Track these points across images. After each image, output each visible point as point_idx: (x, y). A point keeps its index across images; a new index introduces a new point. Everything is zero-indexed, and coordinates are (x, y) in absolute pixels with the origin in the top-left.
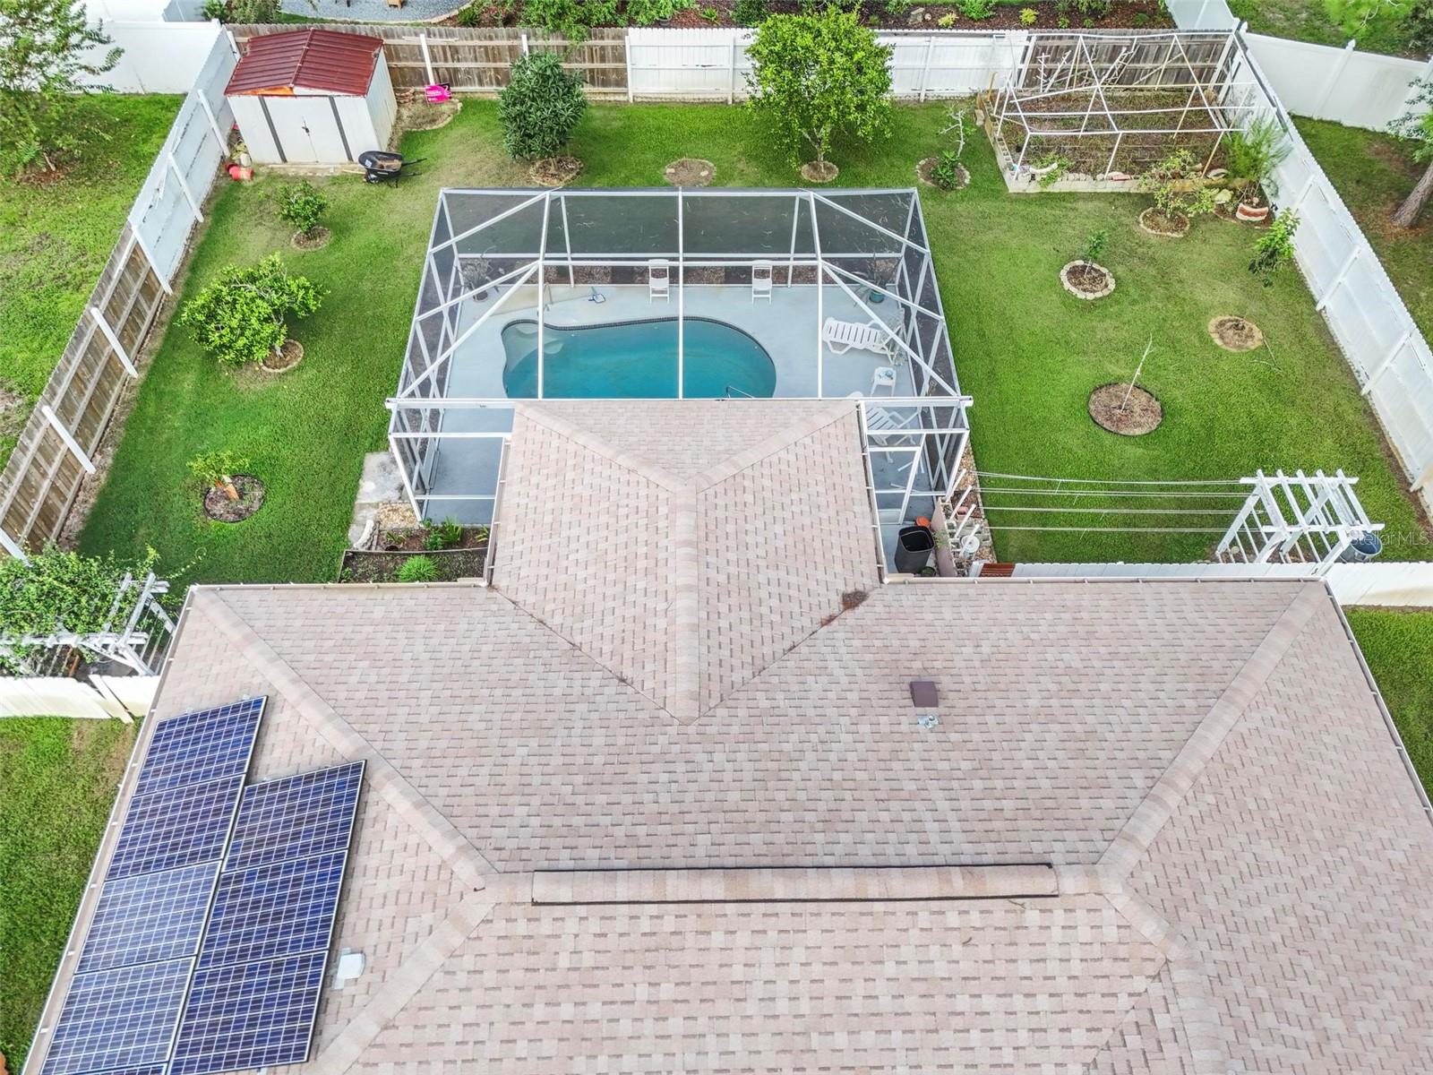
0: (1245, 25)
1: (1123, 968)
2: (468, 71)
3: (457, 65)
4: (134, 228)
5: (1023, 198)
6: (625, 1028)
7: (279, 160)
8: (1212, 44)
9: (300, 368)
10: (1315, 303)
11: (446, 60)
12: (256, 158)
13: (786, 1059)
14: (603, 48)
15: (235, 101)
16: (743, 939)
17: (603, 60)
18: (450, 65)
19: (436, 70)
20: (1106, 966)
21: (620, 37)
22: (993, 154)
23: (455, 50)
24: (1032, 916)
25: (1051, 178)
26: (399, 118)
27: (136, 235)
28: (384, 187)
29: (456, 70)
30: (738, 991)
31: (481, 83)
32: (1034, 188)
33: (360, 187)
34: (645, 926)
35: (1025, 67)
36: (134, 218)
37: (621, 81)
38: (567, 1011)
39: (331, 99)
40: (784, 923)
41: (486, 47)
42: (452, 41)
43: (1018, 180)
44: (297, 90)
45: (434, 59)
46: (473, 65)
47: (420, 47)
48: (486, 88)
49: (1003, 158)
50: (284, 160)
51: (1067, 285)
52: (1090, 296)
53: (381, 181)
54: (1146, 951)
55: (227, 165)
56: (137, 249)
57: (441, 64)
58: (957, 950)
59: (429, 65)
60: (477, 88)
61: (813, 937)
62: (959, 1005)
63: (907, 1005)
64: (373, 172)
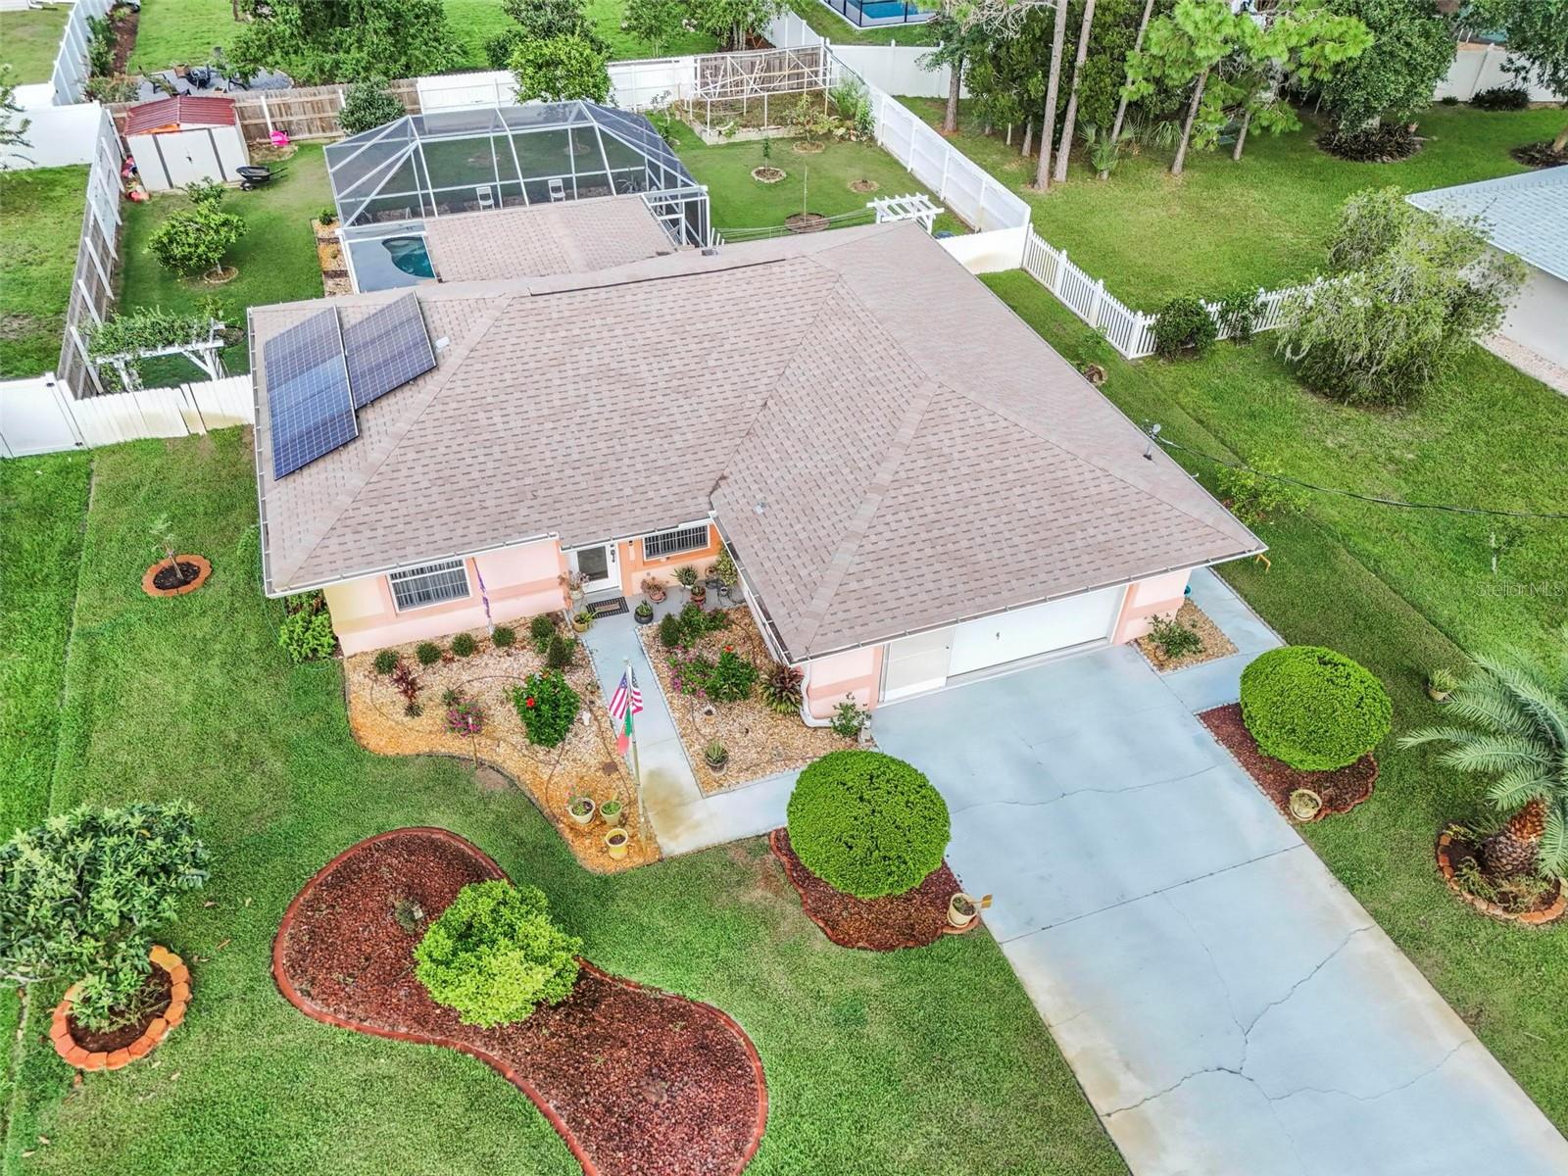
0: (828, 40)
1: (821, 281)
2: (298, 124)
3: (291, 118)
4: (93, 203)
5: (719, 147)
6: (594, 336)
7: (167, 185)
8: (812, 55)
10: (906, 169)
11: (281, 115)
12: (149, 187)
13: (676, 337)
14: (400, 94)
15: (130, 139)
18: (285, 119)
19: (274, 124)
20: (814, 282)
21: (412, 85)
22: (691, 131)
23: (288, 107)
25: (731, 133)
26: (251, 158)
27: (95, 208)
28: (258, 191)
29: (290, 123)
30: (645, 316)
31: (310, 132)
32: (723, 141)
33: (241, 193)
34: (592, 297)
35: (698, 81)
36: (91, 196)
38: (564, 334)
39: (209, 130)
40: (658, 288)
41: (311, 102)
42: (288, 99)
43: (710, 137)
44: (183, 126)
45: (272, 116)
46: (303, 117)
47: (261, 107)
48: (314, 135)
49: (697, 128)
50: (172, 186)
51: (757, 178)
52: (773, 181)
53: (255, 188)
54: (831, 273)
55: (124, 194)
56: (96, 222)
57: (278, 119)
60: (307, 135)
62: (751, 305)
63: (727, 309)
64: (249, 179)
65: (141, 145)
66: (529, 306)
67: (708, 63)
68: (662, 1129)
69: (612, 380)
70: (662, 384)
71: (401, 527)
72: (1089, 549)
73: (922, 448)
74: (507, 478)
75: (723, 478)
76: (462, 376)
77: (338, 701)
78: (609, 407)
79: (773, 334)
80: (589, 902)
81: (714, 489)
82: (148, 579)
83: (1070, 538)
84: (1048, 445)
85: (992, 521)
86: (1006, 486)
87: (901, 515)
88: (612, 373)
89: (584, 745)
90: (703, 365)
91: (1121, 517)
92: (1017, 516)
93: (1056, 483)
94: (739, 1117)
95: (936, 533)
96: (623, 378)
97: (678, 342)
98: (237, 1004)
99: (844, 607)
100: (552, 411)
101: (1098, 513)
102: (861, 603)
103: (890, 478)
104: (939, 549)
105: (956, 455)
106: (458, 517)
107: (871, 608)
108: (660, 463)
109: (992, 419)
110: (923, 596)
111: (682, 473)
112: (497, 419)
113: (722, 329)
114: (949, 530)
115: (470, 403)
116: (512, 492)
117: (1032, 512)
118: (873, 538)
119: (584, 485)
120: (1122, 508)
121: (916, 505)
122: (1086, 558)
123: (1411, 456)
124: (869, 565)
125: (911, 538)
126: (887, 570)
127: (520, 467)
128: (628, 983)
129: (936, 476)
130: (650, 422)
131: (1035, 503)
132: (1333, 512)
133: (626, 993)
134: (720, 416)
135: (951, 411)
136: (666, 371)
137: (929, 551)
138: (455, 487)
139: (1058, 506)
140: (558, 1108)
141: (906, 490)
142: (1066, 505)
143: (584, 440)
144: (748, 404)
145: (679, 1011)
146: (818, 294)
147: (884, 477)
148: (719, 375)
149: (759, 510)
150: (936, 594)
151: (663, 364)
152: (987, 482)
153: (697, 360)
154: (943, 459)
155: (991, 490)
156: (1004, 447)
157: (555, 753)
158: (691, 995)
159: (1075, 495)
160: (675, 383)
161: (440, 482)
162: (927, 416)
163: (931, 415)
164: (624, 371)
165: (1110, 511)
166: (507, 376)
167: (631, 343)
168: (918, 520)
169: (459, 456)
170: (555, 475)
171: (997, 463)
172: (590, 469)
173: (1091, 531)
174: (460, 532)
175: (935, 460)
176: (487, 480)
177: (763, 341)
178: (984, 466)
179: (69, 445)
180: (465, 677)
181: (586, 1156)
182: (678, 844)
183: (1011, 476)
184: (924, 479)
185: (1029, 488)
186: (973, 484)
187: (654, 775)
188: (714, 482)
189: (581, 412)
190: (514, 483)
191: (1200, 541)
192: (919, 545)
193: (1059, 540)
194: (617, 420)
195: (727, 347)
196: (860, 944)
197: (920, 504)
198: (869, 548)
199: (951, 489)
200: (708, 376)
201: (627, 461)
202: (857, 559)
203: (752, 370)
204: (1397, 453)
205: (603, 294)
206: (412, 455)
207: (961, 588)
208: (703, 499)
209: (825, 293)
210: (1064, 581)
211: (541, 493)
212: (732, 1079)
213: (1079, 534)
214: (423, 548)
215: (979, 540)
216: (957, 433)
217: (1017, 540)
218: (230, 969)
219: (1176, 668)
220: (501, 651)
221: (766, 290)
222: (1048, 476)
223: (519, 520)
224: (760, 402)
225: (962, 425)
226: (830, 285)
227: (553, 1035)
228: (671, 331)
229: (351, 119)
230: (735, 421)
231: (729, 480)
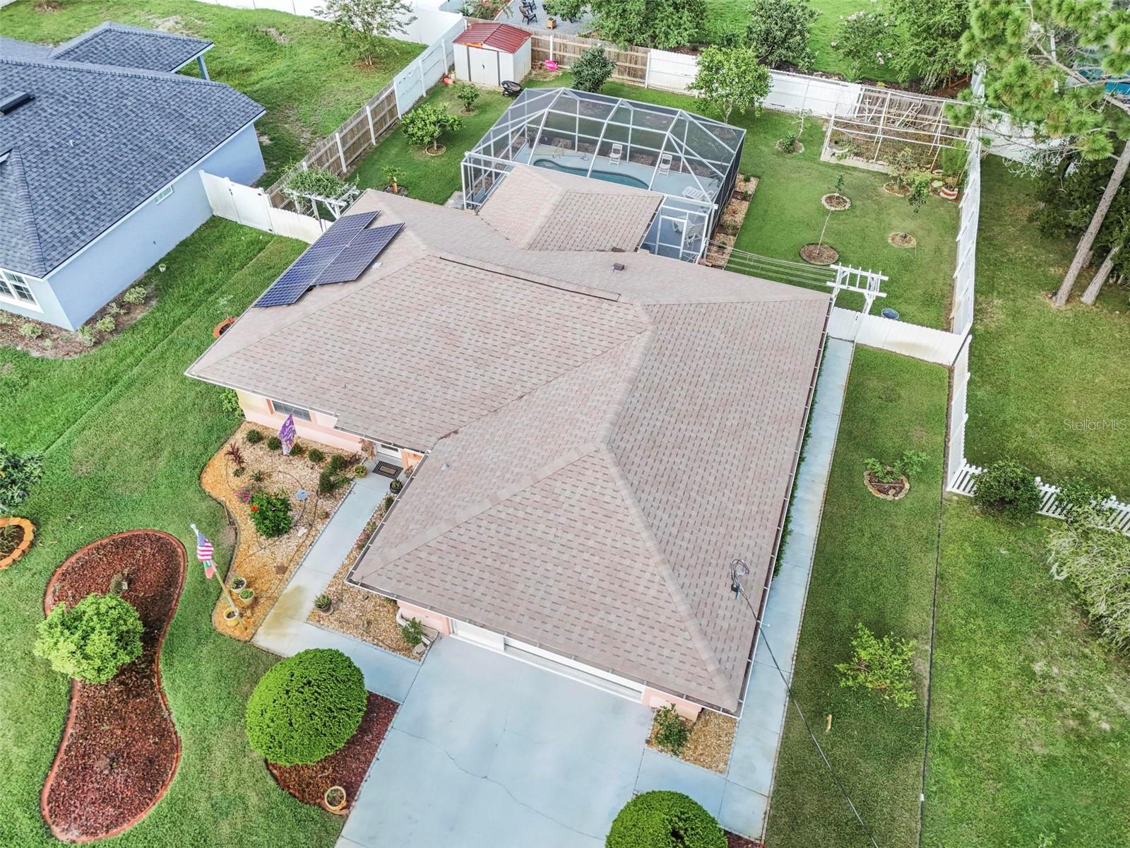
1: (630, 328)
2: (569, 58)
3: (565, 54)
4: (396, 83)
5: (827, 165)
6: (456, 300)
7: (468, 79)
9: (442, 156)
10: (956, 238)
11: (560, 51)
12: (458, 76)
13: (504, 324)
14: (637, 57)
15: (456, 46)
16: (504, 287)
17: (636, 64)
18: (561, 53)
19: (554, 55)
20: (624, 326)
21: (646, 53)
22: (822, 144)
23: (565, 46)
24: (605, 305)
25: (843, 157)
26: (530, 73)
27: (395, 87)
28: (510, 99)
29: (564, 57)
30: (496, 301)
32: (834, 161)
33: (500, 97)
34: (473, 274)
35: (858, 105)
36: (397, 79)
37: (643, 77)
38: (439, 291)
39: (498, 52)
40: (519, 286)
41: (580, 47)
42: (566, 42)
43: (827, 154)
44: (485, 46)
45: (554, 49)
46: (572, 55)
47: (549, 42)
50: (470, 79)
51: (823, 202)
52: (833, 209)
53: (509, 96)
54: (641, 325)
55: (444, 76)
56: (393, 92)
57: (557, 52)
58: (574, 309)
59: (551, 52)
61: (527, 292)
62: (568, 324)
63: (551, 319)
64: (506, 89)
65: (460, 52)
66: (434, 264)
67: (873, 94)
68: (90, 786)
69: (443, 335)
70: (470, 352)
71: (267, 369)
72: (599, 629)
73: (547, 488)
74: (340, 368)
75: (456, 432)
76: (364, 292)
78: (427, 352)
79: (567, 351)
81: (445, 437)
83: (594, 612)
84: (637, 537)
85: (549, 566)
86: (581, 548)
87: (494, 526)
88: (446, 330)
89: (284, 547)
90: (505, 351)
91: (644, 621)
92: (569, 573)
93: (619, 567)
94: (126, 810)
95: (505, 552)
96: (451, 337)
97: (502, 328)
98: (28, 574)
99: (406, 565)
100: (395, 338)
101: (629, 607)
102: (418, 569)
103: (508, 496)
104: (497, 564)
105: (565, 506)
106: (298, 378)
107: (420, 576)
108: (428, 403)
109: (614, 494)
110: (459, 589)
111: (435, 416)
112: (362, 329)
113: (537, 332)
114: (516, 555)
115: (355, 311)
116: (336, 378)
117: (583, 577)
118: (462, 531)
119: (375, 394)
120: (651, 615)
121: (509, 525)
122: (590, 634)
123: (1106, 726)
124: (444, 547)
125: (486, 545)
126: (453, 557)
127: (352, 365)
128: (163, 696)
129: (540, 512)
130: (443, 373)
131: (590, 572)
132: (957, 727)
133: (156, 702)
134: (488, 390)
135: (589, 473)
136: (479, 344)
137: (489, 561)
138: (311, 359)
139: (605, 585)
140: (72, 735)
141: (511, 511)
142: (612, 587)
143: (397, 366)
144: (511, 391)
145: (164, 732)
146: (620, 337)
147: (504, 494)
148: (509, 363)
149: (444, 468)
150: (468, 593)
151: (481, 339)
152: (570, 536)
153: (504, 345)
154: (554, 504)
155: (569, 544)
156: (604, 519)
158: (178, 728)
159: (625, 584)
160: (478, 355)
161: (306, 352)
162: (569, 468)
163: (573, 468)
164: (454, 332)
165: (639, 611)
166: (388, 304)
167: (473, 315)
168: (501, 536)
169: (327, 341)
170: (365, 379)
171: (590, 528)
172: (387, 386)
173: (612, 617)
174: (293, 387)
175: (548, 501)
176: (329, 364)
177: (556, 353)
178: (579, 525)
179: (265, 228)
180: (280, 468)
181: (56, 769)
182: (264, 639)
183: (591, 543)
184: (529, 510)
185: (596, 559)
186: (559, 533)
187: (297, 590)
188: (448, 432)
189: (410, 347)
190: (341, 373)
191: (690, 677)
192: (487, 554)
193: (584, 609)
194: (426, 362)
195: (530, 346)
197: (512, 525)
198: (454, 535)
199: (542, 527)
200: (501, 360)
201: (410, 391)
202: (440, 539)
203: (532, 369)
205: (482, 274)
206: (304, 329)
207: (488, 599)
208: (434, 439)
209: (625, 337)
210: (561, 639)
211: (349, 387)
212: (142, 790)
213: (602, 614)
214: (269, 387)
215: (528, 574)
216: (580, 490)
217: (554, 590)
218: (44, 557)
219: (661, 751)
220: (310, 463)
221: (586, 318)
222: (617, 559)
223: (326, 397)
224: (519, 394)
225: (589, 487)
226: (632, 334)
227: (105, 697)
228: (503, 318)
229: (576, 70)
230: (494, 399)
231: (457, 436)
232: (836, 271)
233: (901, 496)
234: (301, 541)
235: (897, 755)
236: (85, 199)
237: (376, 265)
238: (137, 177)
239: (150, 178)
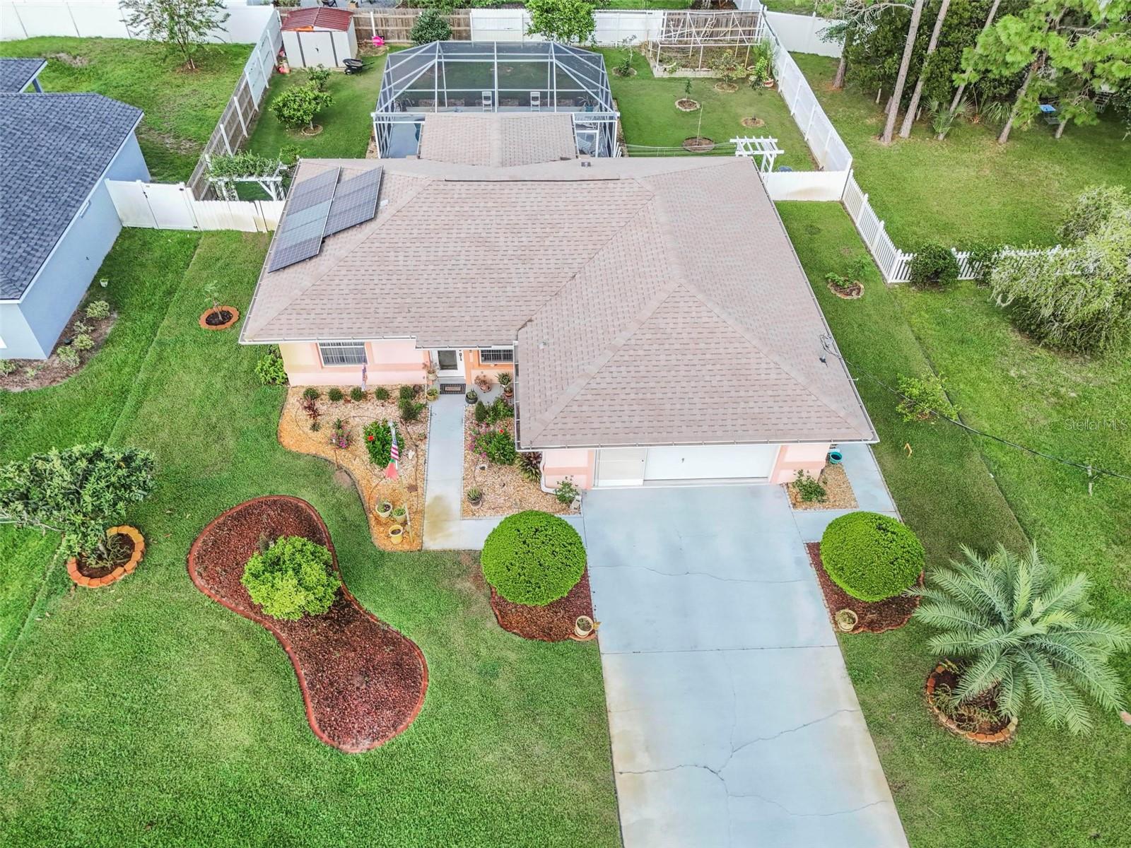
0: (766, 8)
1: (639, 198)
2: (392, 32)
3: (388, 28)
4: (247, 74)
5: (662, 79)
6: (477, 213)
7: (302, 66)
8: (752, 17)
10: (790, 112)
11: (382, 26)
12: (291, 65)
13: (529, 222)
14: (459, 19)
15: (284, 33)
16: (516, 191)
17: (459, 26)
18: (384, 28)
19: (377, 30)
20: (634, 198)
21: (467, 13)
22: (649, 64)
23: (387, 20)
24: (611, 184)
25: (673, 71)
26: (359, 52)
27: (248, 77)
28: (354, 76)
29: (387, 31)
30: (514, 204)
31: (399, 38)
32: (666, 75)
33: (343, 76)
34: (483, 187)
35: (664, 29)
36: (247, 69)
37: (468, 37)
38: (457, 209)
39: (331, 32)
40: (528, 187)
41: (402, 19)
42: (386, 15)
43: (658, 71)
44: (316, 28)
45: (376, 25)
46: (395, 28)
47: (370, 18)
48: (401, 41)
49: (652, 63)
50: (305, 66)
51: (678, 106)
52: (688, 110)
53: (353, 73)
54: (648, 193)
56: (247, 84)
57: (380, 28)
58: (586, 194)
59: (374, 28)
60: (396, 40)
61: (539, 191)
62: (586, 207)
63: (569, 208)
64: (349, 67)
65: (289, 37)
66: (442, 187)
67: (674, 17)
68: (356, 702)
69: (479, 244)
70: (510, 252)
71: (324, 316)
72: (745, 416)
73: (652, 326)
74: (396, 296)
75: (530, 321)
76: (387, 227)
77: (277, 412)
78: (472, 262)
79: (595, 229)
80: (368, 564)
81: (523, 327)
82: (204, 317)
83: (735, 406)
84: (743, 340)
85: (684, 384)
86: (702, 362)
87: (623, 369)
88: (480, 240)
89: (403, 469)
90: (541, 243)
91: (777, 399)
92: (702, 383)
93: (739, 367)
94: (401, 711)
95: (642, 385)
96: (487, 244)
97: (530, 226)
98: (163, 570)
99: (564, 421)
100: (436, 258)
101: (761, 393)
102: (575, 420)
103: (624, 342)
104: (641, 396)
105: (674, 335)
106: (360, 316)
107: (581, 425)
108: (494, 304)
109: (709, 314)
110: (618, 424)
111: (505, 313)
112: (401, 258)
113: (562, 221)
114: (652, 384)
115: (387, 245)
116: (396, 306)
117: (714, 383)
118: (598, 380)
119: (441, 309)
120: (780, 392)
121: (635, 363)
122: (740, 422)
123: (1073, 395)
124: (589, 397)
125: (624, 385)
126: (601, 402)
127: (406, 291)
128: (372, 616)
129: (655, 346)
130: (495, 275)
131: (718, 378)
132: (986, 425)
133: (369, 622)
134: (541, 279)
135: (682, 304)
136: (516, 244)
137: (633, 396)
138: (364, 296)
139: (735, 383)
140: (305, 674)
141: (632, 352)
142: (740, 383)
143: (450, 281)
144: (563, 275)
145: (393, 640)
146: (635, 207)
147: (620, 341)
148: (550, 252)
149: (542, 347)
150: (627, 424)
151: (516, 239)
152: (690, 357)
153: (538, 239)
154: (664, 336)
155: (691, 363)
156: (711, 335)
157: (385, 471)
158: (404, 633)
159: (749, 378)
160: (519, 252)
161: (355, 292)
162: (664, 305)
163: (667, 305)
164: (489, 240)
165: (770, 393)
166: (415, 231)
167: (498, 222)
168: (633, 374)
169: (371, 277)
170: (425, 300)
171: (702, 345)
172: (448, 300)
173: (751, 404)
174: (358, 325)
175: (659, 336)
176: (384, 296)
177: (586, 233)
178: (692, 346)
179: (190, 227)
180: (353, 414)
181: (310, 705)
182: (433, 543)
183: (708, 356)
184: (646, 347)
185: (718, 367)
186: (679, 357)
187: (438, 499)
188: (524, 322)
189: (453, 262)
190: (399, 300)
191: (830, 426)
192: (627, 391)
193: (726, 406)
194: (475, 271)
195: (561, 234)
196: (515, 631)
197: (638, 363)
198: (594, 385)
199: (663, 357)
200: (542, 252)
201: (472, 299)
202: (583, 392)
203: (573, 252)
204: (1063, 390)
205: (491, 186)
206: (344, 272)
207: (646, 424)
208: (513, 332)
209: (639, 206)
210: (719, 433)
211: (413, 310)
212: (407, 687)
213: (742, 405)
214: (334, 331)
215: (670, 395)
216: (680, 320)
217: (696, 400)
218: (167, 550)
219: (806, 509)
220: (379, 402)
221: (600, 199)
222: (735, 361)
223: (396, 324)
224: (571, 275)
225: (686, 315)
226: (644, 202)
227: (318, 634)
228: (527, 217)
229: (417, 35)
230: (550, 284)
231: (533, 323)
232: (736, 143)
233: (862, 294)
234: (414, 462)
235: (961, 454)
236: (18, 218)
237: (383, 203)
238: (57, 190)
239: (70, 189)
